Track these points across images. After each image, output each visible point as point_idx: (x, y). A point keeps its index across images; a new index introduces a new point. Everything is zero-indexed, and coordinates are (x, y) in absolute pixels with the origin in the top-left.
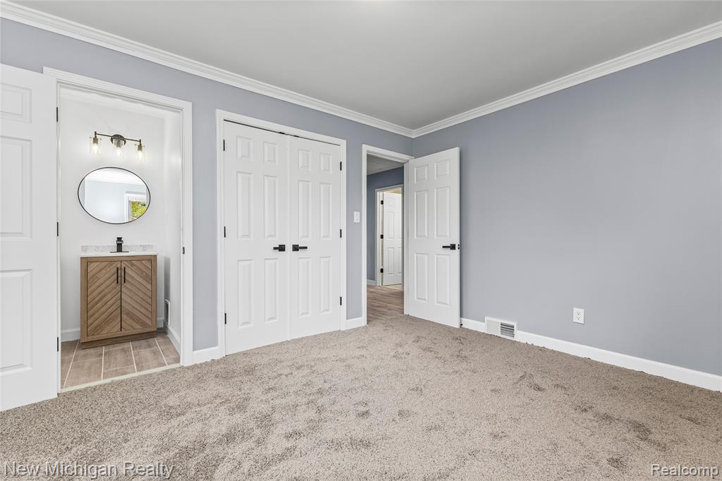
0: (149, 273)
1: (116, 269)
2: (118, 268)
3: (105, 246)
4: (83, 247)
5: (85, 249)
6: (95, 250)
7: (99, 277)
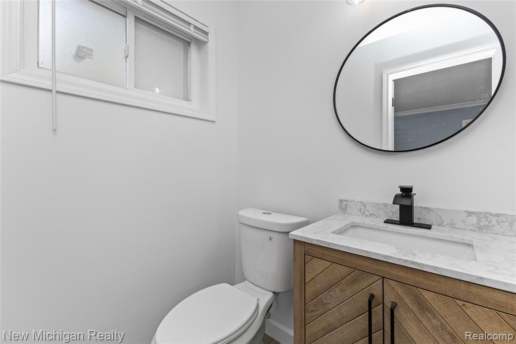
2: (372, 295)
3: (378, 205)
4: (341, 201)
5: (343, 206)
6: (360, 210)
7: (327, 304)
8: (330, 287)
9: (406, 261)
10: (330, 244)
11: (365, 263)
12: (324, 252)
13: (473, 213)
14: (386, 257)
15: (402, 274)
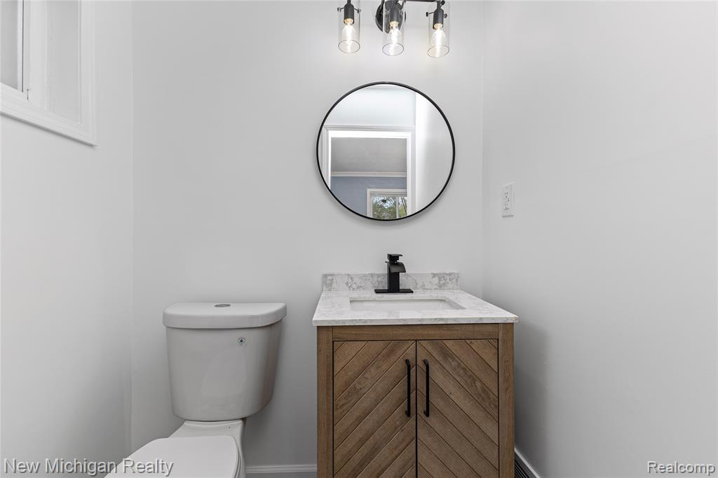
0: (492, 385)
1: (402, 366)
2: (407, 361)
3: (365, 276)
4: (325, 276)
5: (328, 282)
6: (347, 284)
7: (361, 389)
8: (365, 368)
9: (436, 319)
10: (366, 321)
11: (401, 331)
12: (357, 332)
13: (437, 274)
14: (420, 320)
15: (431, 332)
